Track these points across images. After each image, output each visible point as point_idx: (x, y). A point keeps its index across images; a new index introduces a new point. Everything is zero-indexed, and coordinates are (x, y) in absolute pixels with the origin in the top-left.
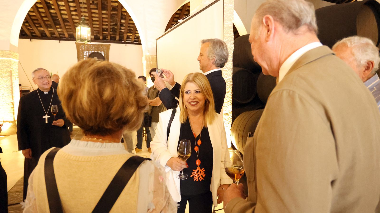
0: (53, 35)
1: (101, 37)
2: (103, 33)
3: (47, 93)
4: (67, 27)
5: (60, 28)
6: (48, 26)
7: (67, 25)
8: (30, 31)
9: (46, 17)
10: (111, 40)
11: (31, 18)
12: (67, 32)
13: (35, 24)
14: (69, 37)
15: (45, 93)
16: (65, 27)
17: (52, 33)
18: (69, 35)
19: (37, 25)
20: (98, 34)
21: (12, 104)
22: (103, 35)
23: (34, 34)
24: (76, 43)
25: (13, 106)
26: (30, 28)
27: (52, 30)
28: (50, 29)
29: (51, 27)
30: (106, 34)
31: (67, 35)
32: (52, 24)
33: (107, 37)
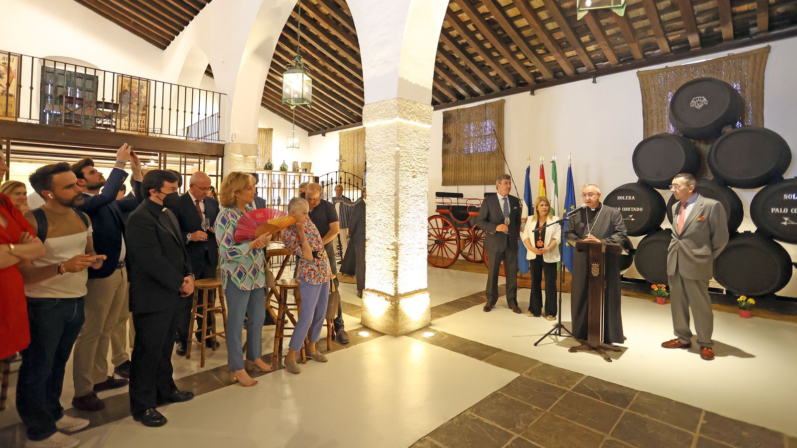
0: (580, 70)
1: (727, 31)
2: (734, 14)
3: (594, 210)
4: (608, 32)
5: (593, 40)
6: (561, 46)
7: (609, 26)
8: (531, 71)
9: (551, 19)
10: (771, 28)
11: (522, 36)
12: (611, 46)
13: (533, 49)
14: (620, 63)
15: (592, 210)
16: (604, 34)
17: (576, 64)
18: (619, 57)
19: (540, 51)
20: (716, 23)
21: (393, 247)
22: (734, 22)
23: (540, 78)
24: (638, 73)
25: (397, 253)
26: (527, 63)
27: (573, 53)
28: (568, 54)
29: (569, 46)
30: (748, 11)
31: (612, 60)
32: (571, 37)
33: (755, 25)
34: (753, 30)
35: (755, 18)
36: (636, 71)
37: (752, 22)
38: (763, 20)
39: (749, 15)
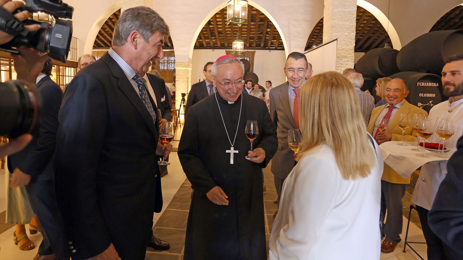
1: (248, 45)
4: (220, 38)
5: (215, 39)
10: (256, 46)
12: (220, 41)
14: (221, 46)
18: (221, 44)
22: (249, 43)
24: (226, 51)
27: (208, 40)
28: (206, 40)
30: (252, 41)
31: (219, 44)
32: (210, 37)
33: (253, 45)
34: (252, 45)
35: (253, 43)
36: (225, 50)
37: (252, 44)
38: (254, 45)
39: (253, 42)
